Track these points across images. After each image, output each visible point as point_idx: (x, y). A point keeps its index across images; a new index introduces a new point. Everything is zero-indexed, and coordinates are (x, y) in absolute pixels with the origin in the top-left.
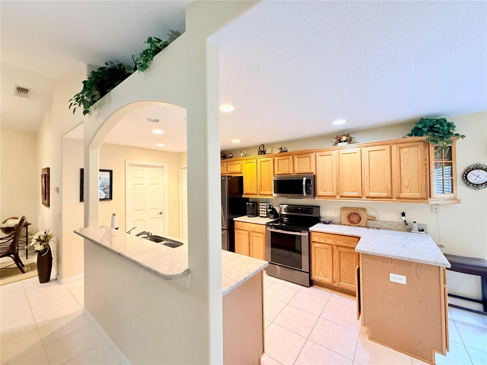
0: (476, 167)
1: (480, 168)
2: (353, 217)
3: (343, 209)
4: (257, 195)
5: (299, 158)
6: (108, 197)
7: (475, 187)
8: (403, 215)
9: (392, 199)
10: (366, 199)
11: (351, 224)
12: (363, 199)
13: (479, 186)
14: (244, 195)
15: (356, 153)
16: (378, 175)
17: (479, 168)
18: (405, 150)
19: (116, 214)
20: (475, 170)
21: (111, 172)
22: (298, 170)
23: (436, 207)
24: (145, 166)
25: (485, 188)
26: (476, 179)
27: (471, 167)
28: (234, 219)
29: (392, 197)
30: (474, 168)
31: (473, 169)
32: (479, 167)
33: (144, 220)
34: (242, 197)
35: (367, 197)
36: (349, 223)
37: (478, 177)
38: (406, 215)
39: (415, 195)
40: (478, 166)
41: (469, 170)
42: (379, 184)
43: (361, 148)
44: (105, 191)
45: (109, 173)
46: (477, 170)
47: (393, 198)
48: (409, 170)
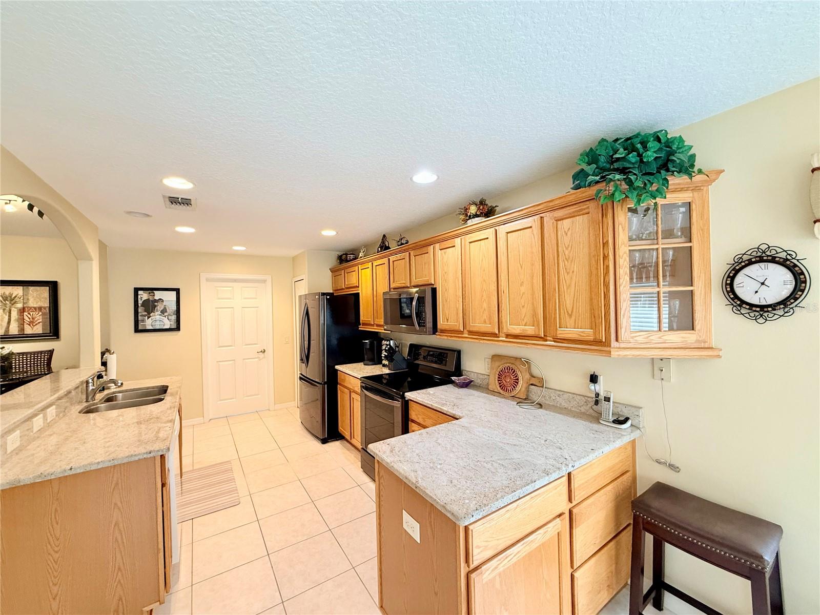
0: (759, 257)
1: (770, 258)
2: (505, 376)
3: (496, 357)
4: (373, 325)
5: (417, 255)
6: (174, 326)
7: (757, 314)
8: (594, 379)
9: (546, 340)
10: (504, 339)
11: (501, 391)
12: (501, 339)
13: (768, 311)
14: (361, 326)
15: (487, 238)
16: (521, 285)
17: (765, 258)
18: (566, 223)
19: (113, 352)
20: (756, 266)
21: (177, 291)
22: (416, 279)
23: (662, 364)
24: (235, 281)
25: (783, 316)
26: (756, 292)
27: (745, 258)
28: (337, 367)
29: (546, 336)
30: (753, 260)
31: (750, 263)
32: (768, 256)
33: (234, 360)
34: (360, 329)
35: (508, 336)
36: (499, 388)
37: (763, 284)
38: (601, 379)
39: (582, 332)
40: (764, 252)
41: (740, 266)
42: (523, 307)
43: (497, 228)
44: (170, 317)
45: (174, 293)
46: (762, 265)
47: (548, 338)
48: (573, 272)
